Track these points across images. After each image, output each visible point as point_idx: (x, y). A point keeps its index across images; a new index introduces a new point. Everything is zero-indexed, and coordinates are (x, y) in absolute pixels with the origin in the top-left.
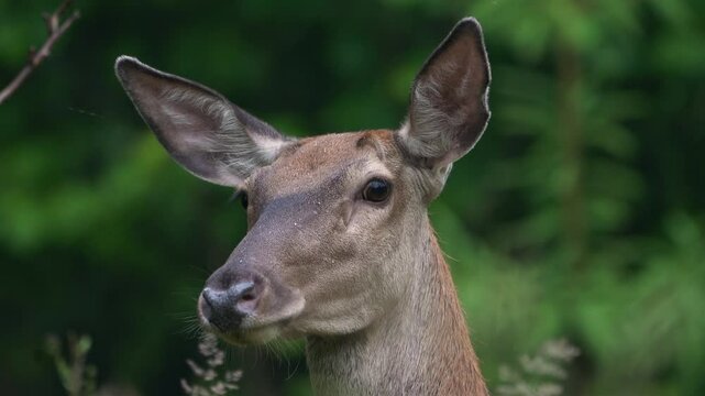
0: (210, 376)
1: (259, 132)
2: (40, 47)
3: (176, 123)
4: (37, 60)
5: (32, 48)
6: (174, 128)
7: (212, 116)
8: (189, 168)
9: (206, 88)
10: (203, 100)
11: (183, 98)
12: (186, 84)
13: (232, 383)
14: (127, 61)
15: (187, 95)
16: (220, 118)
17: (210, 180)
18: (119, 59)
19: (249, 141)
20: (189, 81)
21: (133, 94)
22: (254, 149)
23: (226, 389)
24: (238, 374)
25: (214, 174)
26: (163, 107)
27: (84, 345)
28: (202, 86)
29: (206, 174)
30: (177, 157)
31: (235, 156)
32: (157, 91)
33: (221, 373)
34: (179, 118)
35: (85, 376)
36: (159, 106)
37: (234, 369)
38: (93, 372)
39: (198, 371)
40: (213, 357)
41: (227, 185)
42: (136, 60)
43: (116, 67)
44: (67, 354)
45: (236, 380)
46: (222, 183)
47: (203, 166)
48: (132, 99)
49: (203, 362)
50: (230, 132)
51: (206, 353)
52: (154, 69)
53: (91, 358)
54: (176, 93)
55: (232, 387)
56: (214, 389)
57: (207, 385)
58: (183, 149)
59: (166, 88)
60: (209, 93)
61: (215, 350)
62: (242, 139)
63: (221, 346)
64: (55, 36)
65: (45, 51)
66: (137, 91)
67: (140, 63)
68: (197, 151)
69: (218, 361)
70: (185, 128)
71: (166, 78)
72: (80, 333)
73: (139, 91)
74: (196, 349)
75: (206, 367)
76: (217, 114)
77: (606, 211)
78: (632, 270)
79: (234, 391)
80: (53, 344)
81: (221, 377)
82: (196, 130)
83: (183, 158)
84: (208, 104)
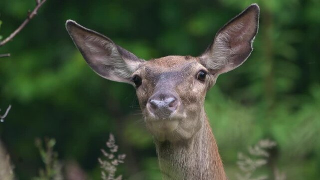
0: (111, 157)
1: (128, 58)
2: (33, 10)
3: (92, 51)
4: (31, 16)
5: (29, 11)
6: (91, 53)
7: (107, 49)
8: (97, 71)
9: (105, 37)
10: (104, 42)
11: (95, 40)
12: (97, 35)
13: (121, 160)
14: (71, 22)
15: (97, 39)
16: (111, 51)
17: (105, 78)
18: (68, 21)
19: (123, 62)
20: (98, 33)
21: (73, 37)
22: (126, 65)
23: (118, 163)
24: (124, 156)
25: (108, 75)
26: (86, 44)
27: (52, 143)
28: (104, 36)
29: (104, 75)
30: (92, 66)
31: (118, 68)
32: (83, 36)
33: (116, 155)
34: (93, 49)
35: (53, 157)
36: (84, 43)
37: (122, 154)
38: (56, 155)
39: (106, 154)
40: (113, 148)
41: (113, 80)
42: (75, 22)
43: (66, 24)
44: (45, 147)
45: (123, 158)
46: (111, 79)
47: (103, 71)
48: (73, 39)
49: (108, 150)
50: (115, 57)
51: (110, 146)
52: (83, 27)
53: (55, 148)
54: (92, 38)
55: (121, 162)
56: (113, 163)
57: (110, 161)
58: (94, 62)
59: (88, 35)
60: (106, 39)
61: (114, 146)
62: (120, 61)
63: (116, 143)
64: (39, 6)
65: (35, 12)
66: (75, 36)
67: (77, 24)
68: (100, 64)
69: (115, 150)
70: (95, 54)
71: (88, 31)
72: (50, 137)
73: (76, 36)
74: (105, 144)
75: (109, 153)
76: (110, 49)
77: (284, 83)
78: (295, 109)
79: (122, 164)
80: (38, 143)
81: (116, 157)
82: (101, 55)
83: (94, 67)
84: (106, 44)
